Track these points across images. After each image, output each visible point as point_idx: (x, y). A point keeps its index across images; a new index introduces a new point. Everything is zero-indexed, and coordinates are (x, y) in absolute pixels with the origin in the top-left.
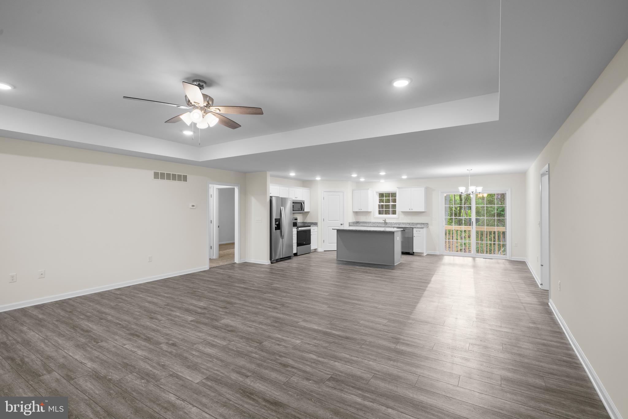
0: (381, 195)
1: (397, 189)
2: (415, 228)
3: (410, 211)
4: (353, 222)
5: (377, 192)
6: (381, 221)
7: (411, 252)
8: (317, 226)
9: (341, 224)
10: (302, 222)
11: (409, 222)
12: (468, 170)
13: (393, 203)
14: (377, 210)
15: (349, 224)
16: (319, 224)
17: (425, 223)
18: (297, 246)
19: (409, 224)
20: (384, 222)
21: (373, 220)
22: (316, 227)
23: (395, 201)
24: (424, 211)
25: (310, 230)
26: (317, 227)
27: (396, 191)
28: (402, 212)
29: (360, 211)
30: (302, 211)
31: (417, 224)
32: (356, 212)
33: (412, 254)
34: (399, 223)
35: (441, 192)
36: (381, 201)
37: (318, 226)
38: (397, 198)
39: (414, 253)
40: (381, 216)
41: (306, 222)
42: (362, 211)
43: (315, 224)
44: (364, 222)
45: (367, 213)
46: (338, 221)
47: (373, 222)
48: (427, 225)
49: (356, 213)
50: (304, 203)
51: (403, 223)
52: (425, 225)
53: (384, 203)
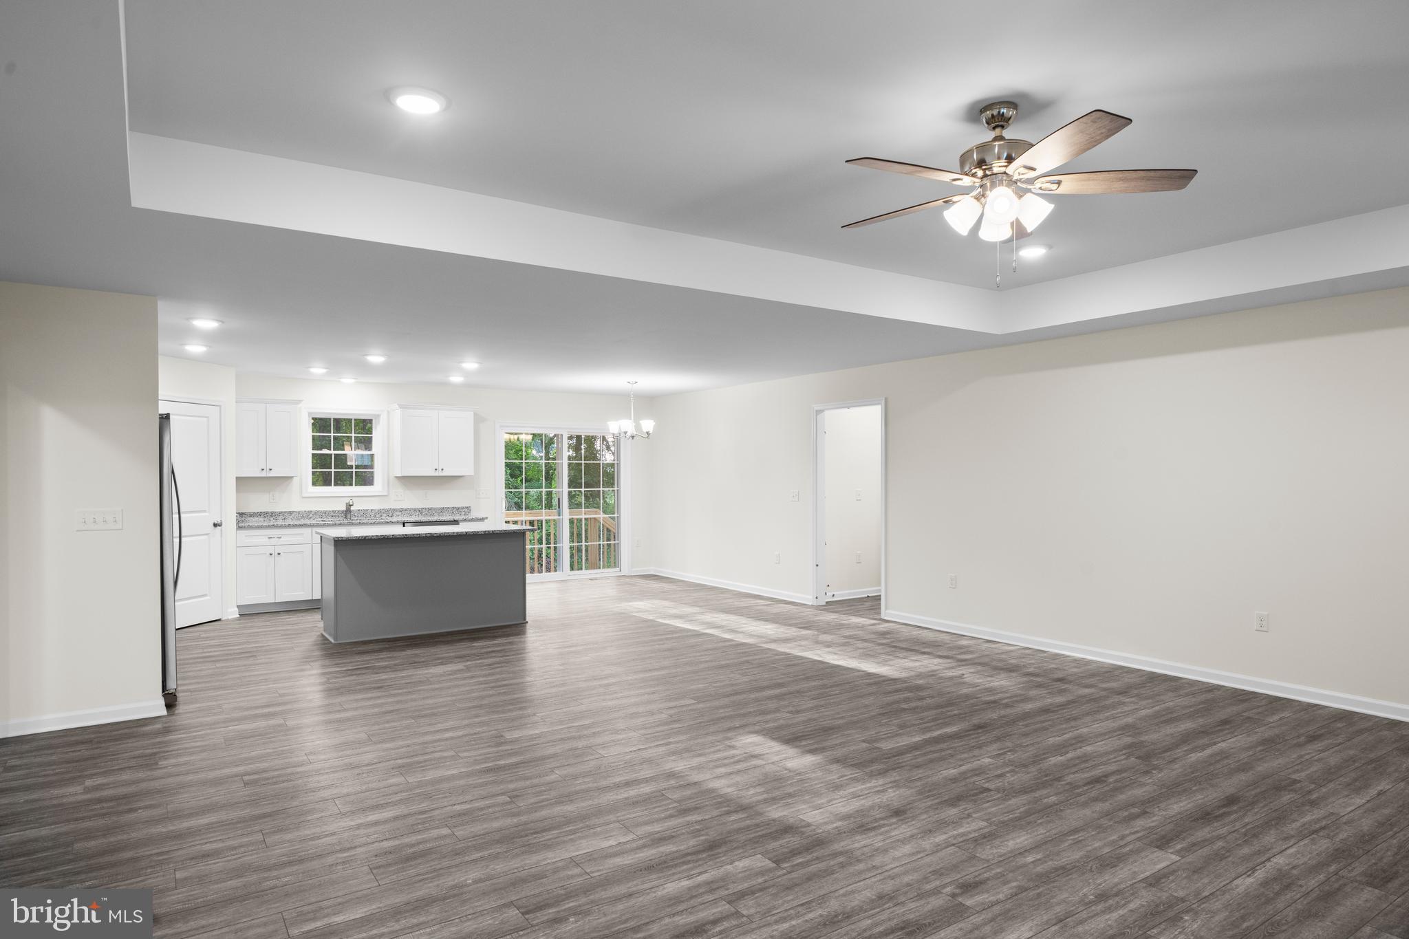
0: (320, 424)
3: (437, 474)
6: (337, 507)
9: (216, 525)
11: (420, 505)
12: (629, 382)
14: (308, 470)
17: (463, 508)
21: (297, 505)
27: (374, 414)
28: (396, 477)
29: (264, 474)
34: (389, 510)
36: (318, 443)
38: (376, 435)
40: (323, 490)
42: (271, 474)
45: (282, 482)
46: (205, 512)
48: (467, 511)
51: (401, 510)
52: (463, 513)
53: (330, 450)
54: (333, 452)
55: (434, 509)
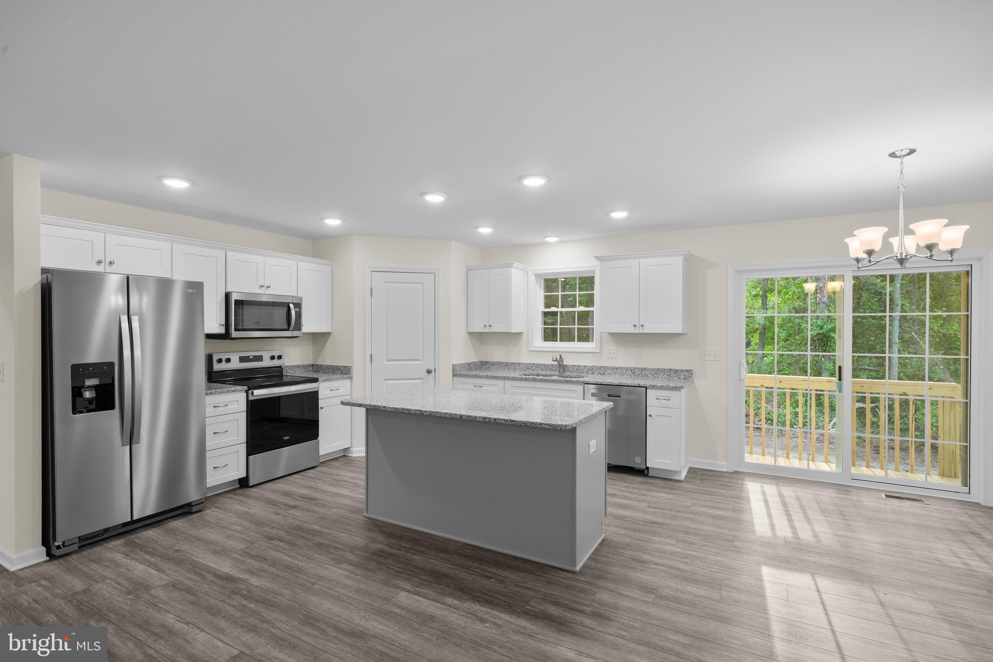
0: (550, 284)
1: (598, 263)
2: (653, 387)
3: (636, 331)
4: (469, 364)
5: (538, 276)
6: (549, 362)
7: (637, 462)
8: (351, 378)
9: (429, 372)
10: (309, 366)
11: (632, 364)
13: (582, 309)
14: (538, 327)
15: (454, 370)
16: (356, 372)
17: (682, 371)
18: (249, 454)
19: (633, 371)
20: (556, 363)
21: (525, 358)
22: (347, 382)
23: (589, 301)
24: (681, 332)
25: (317, 392)
26: (349, 381)
27: (594, 271)
28: (613, 335)
29: (487, 330)
30: (288, 330)
31: (657, 372)
32: (481, 333)
33: (642, 472)
34: (601, 367)
35: (736, 272)
36: (550, 301)
37: (354, 378)
38: (597, 292)
39: (647, 468)
40: (551, 345)
41: (321, 366)
42: (492, 330)
43: (344, 371)
44: (502, 363)
45: (511, 338)
46: (419, 360)
47: (525, 364)
48: (687, 375)
49: (479, 338)
50: (298, 306)
51: (613, 369)
52: (682, 377)
53: (558, 307)
54: (560, 309)
55: (648, 369)
